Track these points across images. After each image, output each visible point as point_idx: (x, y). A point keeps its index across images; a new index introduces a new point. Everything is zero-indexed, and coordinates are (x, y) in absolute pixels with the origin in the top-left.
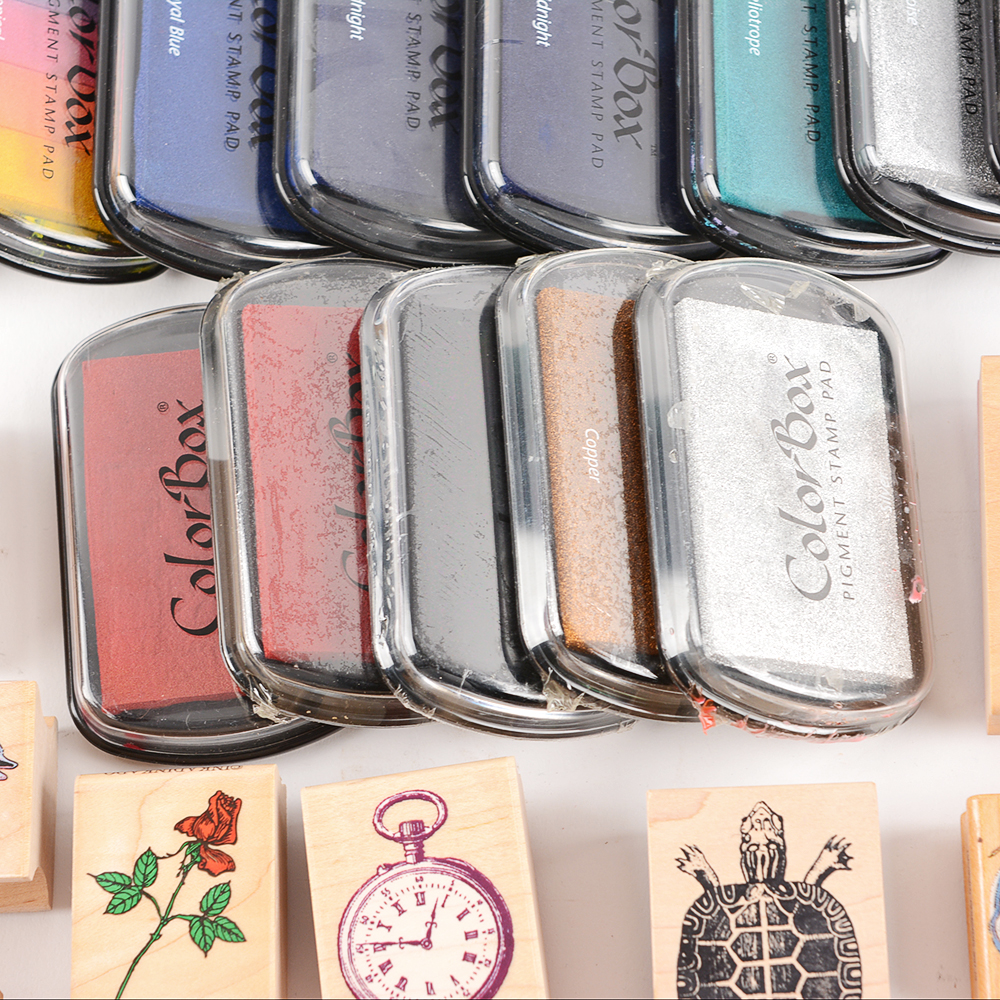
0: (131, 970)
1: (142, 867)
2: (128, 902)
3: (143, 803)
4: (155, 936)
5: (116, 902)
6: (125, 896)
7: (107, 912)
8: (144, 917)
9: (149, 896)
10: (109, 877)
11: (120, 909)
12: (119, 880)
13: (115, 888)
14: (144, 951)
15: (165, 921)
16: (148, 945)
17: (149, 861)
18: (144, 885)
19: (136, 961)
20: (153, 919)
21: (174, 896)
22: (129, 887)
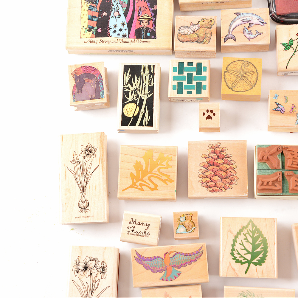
0: (289, 60)
1: (290, 42)
2: (288, 48)
3: (290, 30)
4: (293, 54)
5: (286, 48)
6: (287, 47)
7: (284, 50)
8: (291, 51)
9: (292, 47)
10: (284, 44)
11: (287, 49)
12: (286, 44)
13: (285, 46)
14: (291, 57)
15: (295, 52)
16: (292, 56)
17: (291, 41)
18: (291, 45)
19: (290, 59)
20: (293, 51)
21: (297, 47)
22: (288, 45)
